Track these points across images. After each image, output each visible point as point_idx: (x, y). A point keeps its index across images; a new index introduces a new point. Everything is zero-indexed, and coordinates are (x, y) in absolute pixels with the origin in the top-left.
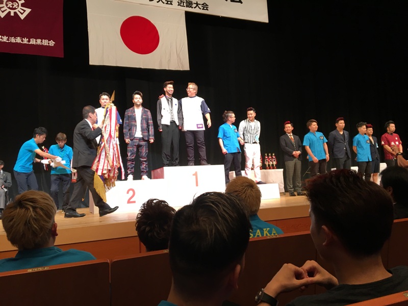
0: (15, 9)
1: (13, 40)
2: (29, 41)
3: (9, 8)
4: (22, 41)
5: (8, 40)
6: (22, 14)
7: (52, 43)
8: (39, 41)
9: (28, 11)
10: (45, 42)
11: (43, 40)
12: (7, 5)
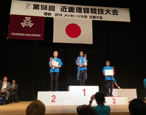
0: (28, 24)
1: (26, 35)
2: (32, 35)
4: (29, 35)
6: (30, 25)
11: (37, 35)
12: (25, 23)
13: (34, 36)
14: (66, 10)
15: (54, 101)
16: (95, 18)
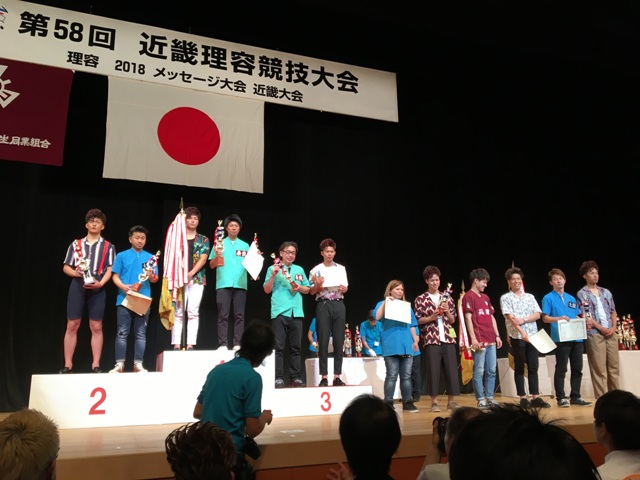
2: (10, 140)
6: (4, 99)
7: (46, 144)
8: (25, 141)
9: (14, 95)
10: (35, 143)
11: (33, 140)
13: (18, 143)
14: (161, 51)
15: (98, 409)
16: (274, 96)
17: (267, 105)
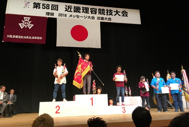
0: (27, 25)
1: (25, 37)
2: (32, 38)
3: (25, 25)
5: (23, 37)
6: (30, 27)
7: (41, 38)
9: (32, 25)
10: (38, 38)
13: (34, 38)
14: (71, 10)
15: (58, 112)
16: (103, 20)
17: (101, 22)
